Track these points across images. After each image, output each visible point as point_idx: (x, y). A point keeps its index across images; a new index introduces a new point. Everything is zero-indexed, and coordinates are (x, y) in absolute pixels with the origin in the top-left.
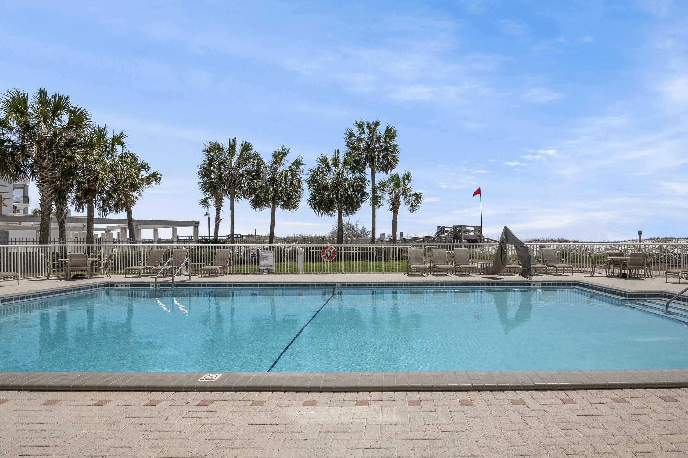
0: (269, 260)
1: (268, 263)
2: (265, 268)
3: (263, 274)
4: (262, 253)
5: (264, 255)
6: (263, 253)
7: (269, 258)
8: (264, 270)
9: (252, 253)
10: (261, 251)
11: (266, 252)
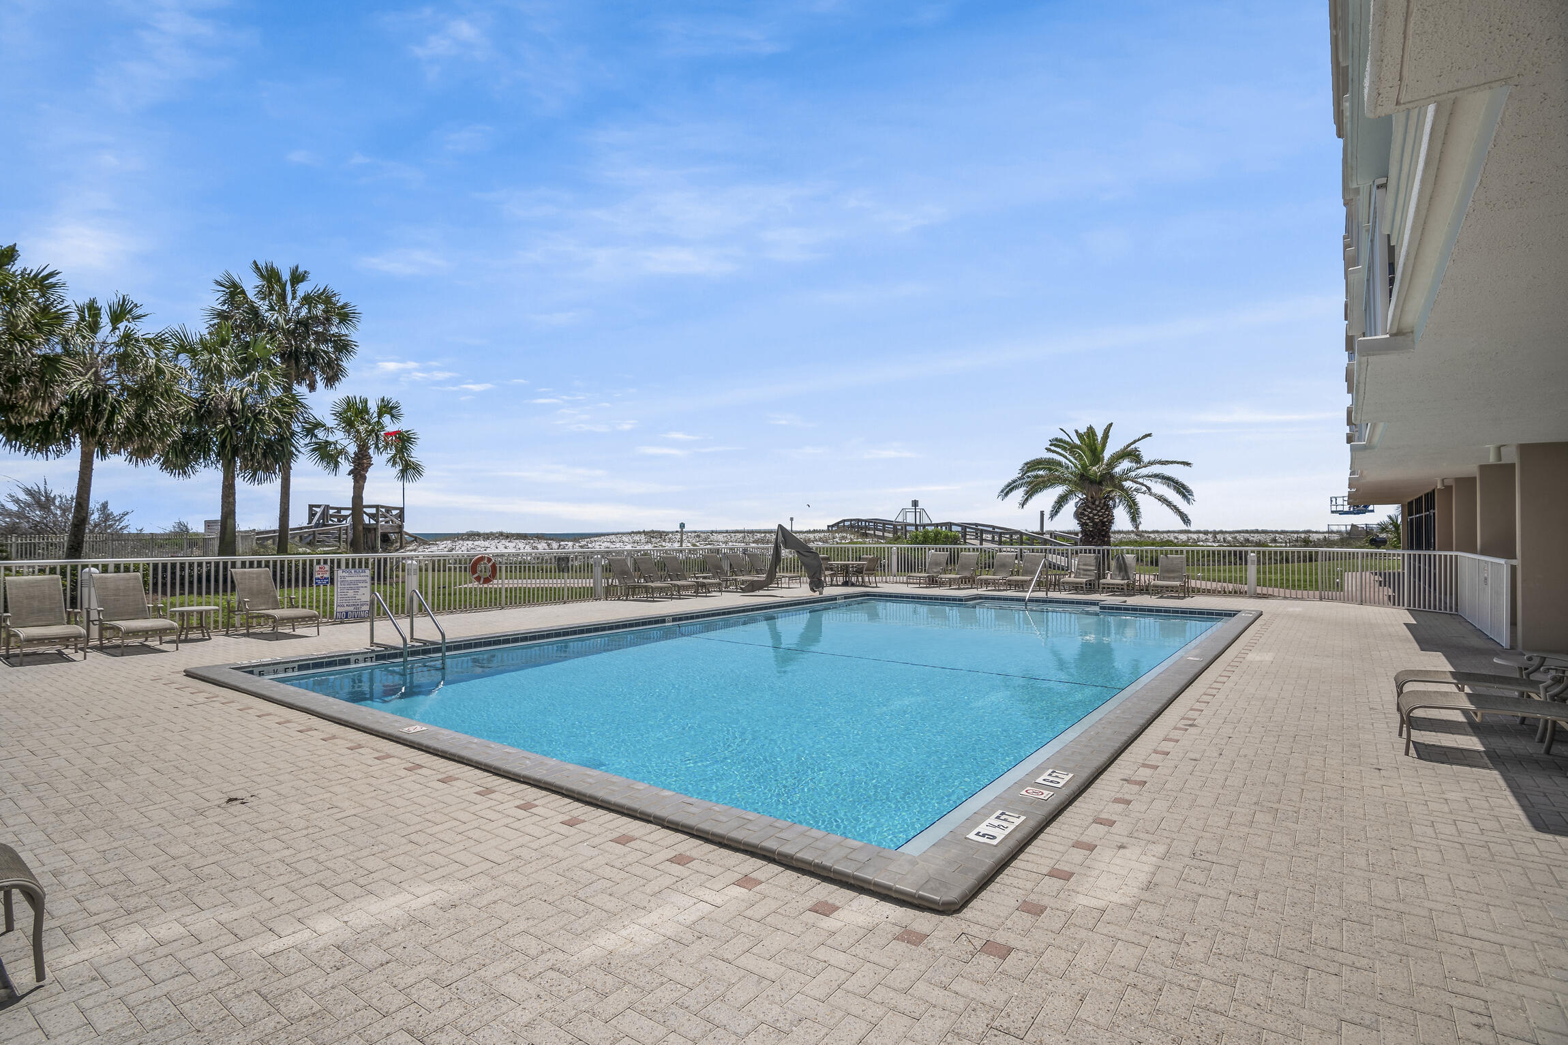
0: (362, 591)
1: (358, 597)
2: (352, 608)
3: (342, 623)
4: (344, 574)
5: (348, 579)
6: (347, 574)
7: (360, 585)
8: (347, 613)
9: (319, 576)
10: (340, 572)
11: (353, 571)
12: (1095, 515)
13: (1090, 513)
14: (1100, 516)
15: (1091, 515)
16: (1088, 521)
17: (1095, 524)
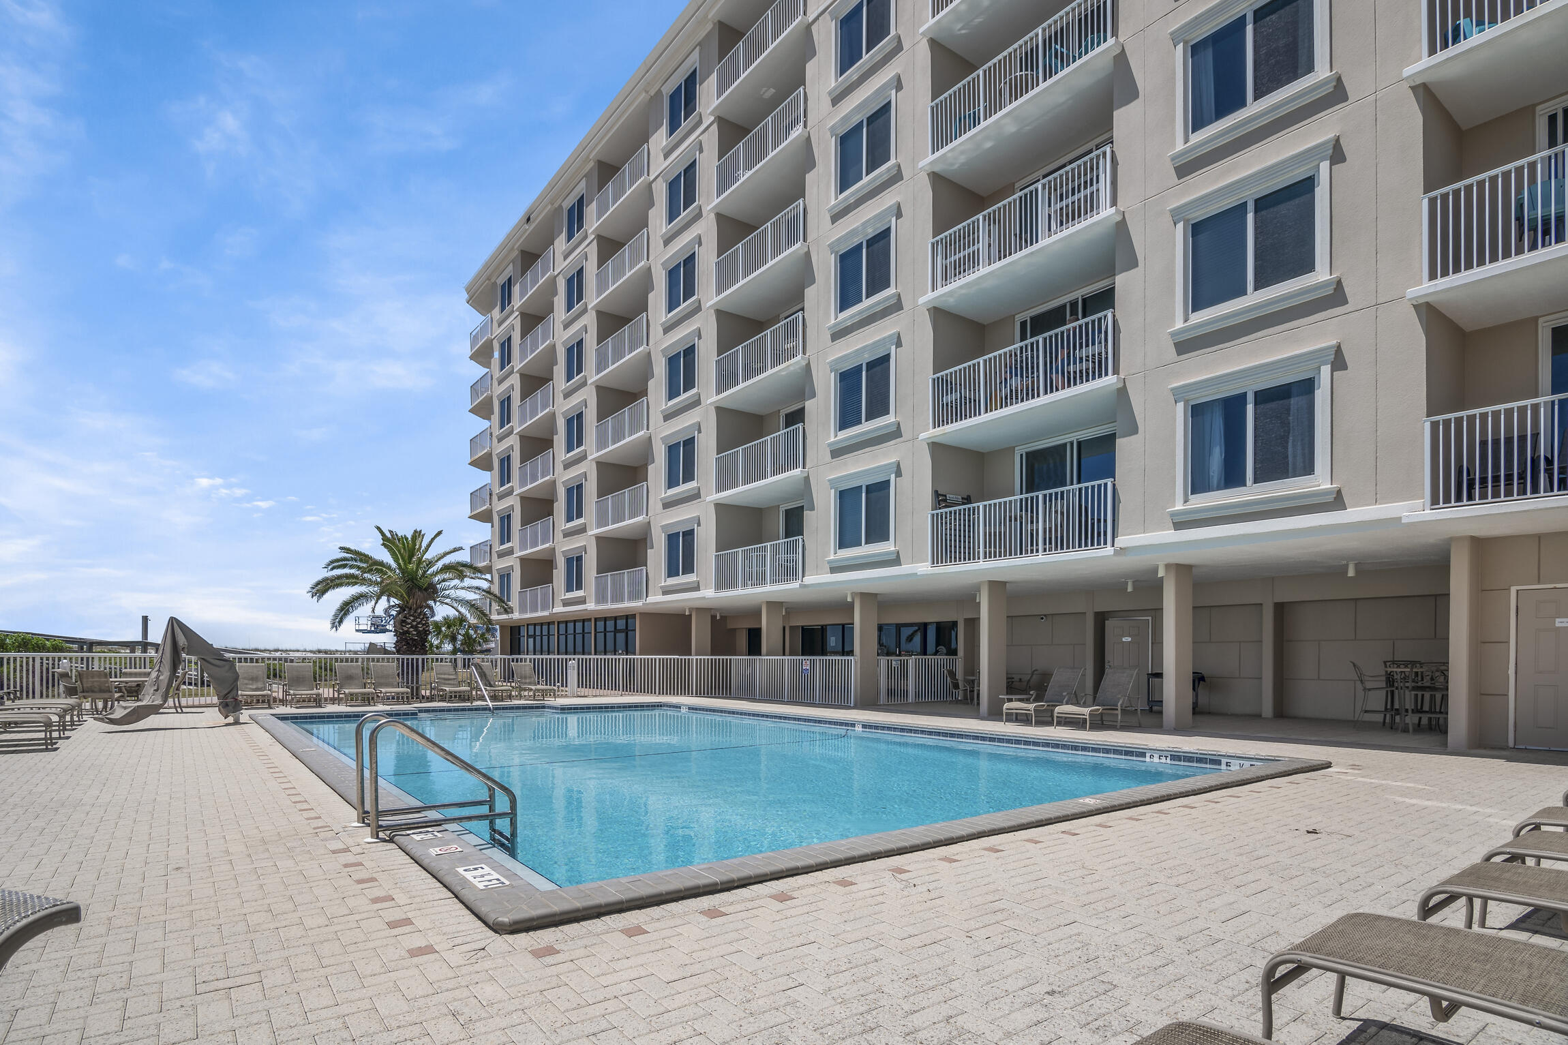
12: (419, 623)
13: (413, 621)
14: (423, 625)
15: (414, 623)
16: (411, 630)
17: (419, 632)
